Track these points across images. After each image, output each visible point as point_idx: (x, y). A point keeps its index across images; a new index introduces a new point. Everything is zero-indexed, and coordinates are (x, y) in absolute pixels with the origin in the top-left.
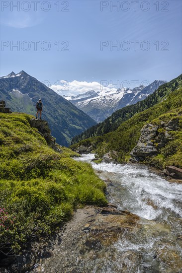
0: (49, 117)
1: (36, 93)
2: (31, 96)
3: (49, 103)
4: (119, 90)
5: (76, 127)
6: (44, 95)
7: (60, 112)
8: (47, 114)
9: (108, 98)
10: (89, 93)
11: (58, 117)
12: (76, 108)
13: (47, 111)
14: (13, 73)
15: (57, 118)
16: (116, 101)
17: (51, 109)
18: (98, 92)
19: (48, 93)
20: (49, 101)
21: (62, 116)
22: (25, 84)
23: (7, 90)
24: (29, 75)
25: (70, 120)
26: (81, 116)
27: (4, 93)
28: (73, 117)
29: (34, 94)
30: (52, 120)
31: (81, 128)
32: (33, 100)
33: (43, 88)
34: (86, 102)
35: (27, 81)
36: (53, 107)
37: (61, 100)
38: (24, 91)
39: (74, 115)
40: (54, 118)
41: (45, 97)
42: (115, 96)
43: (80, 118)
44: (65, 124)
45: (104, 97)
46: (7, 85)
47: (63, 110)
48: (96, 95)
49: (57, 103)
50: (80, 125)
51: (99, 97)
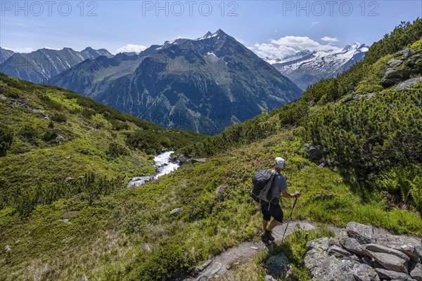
0: (245, 86)
1: (233, 56)
2: (227, 60)
3: (247, 69)
4: (347, 48)
5: (277, 98)
6: (241, 58)
7: (259, 80)
8: (242, 82)
9: (327, 61)
10: (302, 53)
11: (256, 86)
12: (279, 74)
13: (243, 77)
14: (209, 33)
15: (254, 87)
16: (339, 64)
17: (248, 75)
18: (315, 52)
19: (247, 56)
20: (247, 66)
21: (260, 85)
22: (221, 46)
23: (202, 54)
24: (226, 35)
25: (270, 89)
26: (286, 85)
27: (199, 56)
28: (275, 86)
29: (230, 57)
30: (249, 89)
31: (283, 100)
32: (228, 65)
33: (241, 49)
34: (295, 67)
35: (224, 41)
36: (250, 73)
37: (261, 63)
38: (219, 54)
39: (276, 83)
40: (250, 86)
41: (242, 61)
42: (339, 57)
43: (283, 88)
44: (263, 94)
45: (323, 59)
46: (202, 48)
47: (263, 77)
48: (311, 56)
49: (256, 68)
50: (282, 97)
51: (313, 59)
